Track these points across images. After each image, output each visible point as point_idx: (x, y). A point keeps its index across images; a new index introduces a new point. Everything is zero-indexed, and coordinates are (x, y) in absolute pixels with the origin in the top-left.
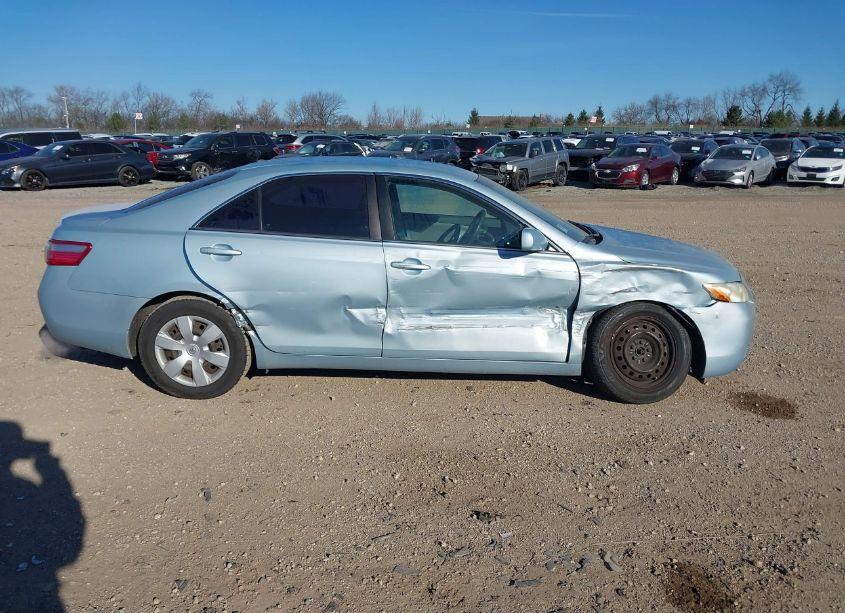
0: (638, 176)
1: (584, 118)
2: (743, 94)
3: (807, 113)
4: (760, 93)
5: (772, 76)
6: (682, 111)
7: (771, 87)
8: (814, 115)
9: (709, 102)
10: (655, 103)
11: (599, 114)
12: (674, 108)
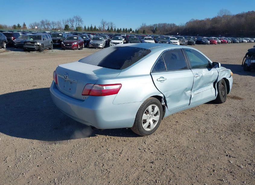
0: (77, 45)
1: (19, 26)
2: (68, 21)
3: (85, 27)
4: (72, 21)
5: (74, 16)
6: (52, 25)
7: (75, 20)
8: (87, 28)
9: (59, 23)
10: (43, 22)
11: (24, 25)
12: (48, 24)
